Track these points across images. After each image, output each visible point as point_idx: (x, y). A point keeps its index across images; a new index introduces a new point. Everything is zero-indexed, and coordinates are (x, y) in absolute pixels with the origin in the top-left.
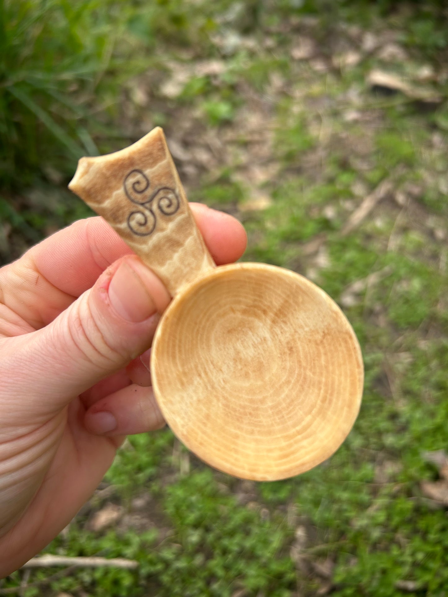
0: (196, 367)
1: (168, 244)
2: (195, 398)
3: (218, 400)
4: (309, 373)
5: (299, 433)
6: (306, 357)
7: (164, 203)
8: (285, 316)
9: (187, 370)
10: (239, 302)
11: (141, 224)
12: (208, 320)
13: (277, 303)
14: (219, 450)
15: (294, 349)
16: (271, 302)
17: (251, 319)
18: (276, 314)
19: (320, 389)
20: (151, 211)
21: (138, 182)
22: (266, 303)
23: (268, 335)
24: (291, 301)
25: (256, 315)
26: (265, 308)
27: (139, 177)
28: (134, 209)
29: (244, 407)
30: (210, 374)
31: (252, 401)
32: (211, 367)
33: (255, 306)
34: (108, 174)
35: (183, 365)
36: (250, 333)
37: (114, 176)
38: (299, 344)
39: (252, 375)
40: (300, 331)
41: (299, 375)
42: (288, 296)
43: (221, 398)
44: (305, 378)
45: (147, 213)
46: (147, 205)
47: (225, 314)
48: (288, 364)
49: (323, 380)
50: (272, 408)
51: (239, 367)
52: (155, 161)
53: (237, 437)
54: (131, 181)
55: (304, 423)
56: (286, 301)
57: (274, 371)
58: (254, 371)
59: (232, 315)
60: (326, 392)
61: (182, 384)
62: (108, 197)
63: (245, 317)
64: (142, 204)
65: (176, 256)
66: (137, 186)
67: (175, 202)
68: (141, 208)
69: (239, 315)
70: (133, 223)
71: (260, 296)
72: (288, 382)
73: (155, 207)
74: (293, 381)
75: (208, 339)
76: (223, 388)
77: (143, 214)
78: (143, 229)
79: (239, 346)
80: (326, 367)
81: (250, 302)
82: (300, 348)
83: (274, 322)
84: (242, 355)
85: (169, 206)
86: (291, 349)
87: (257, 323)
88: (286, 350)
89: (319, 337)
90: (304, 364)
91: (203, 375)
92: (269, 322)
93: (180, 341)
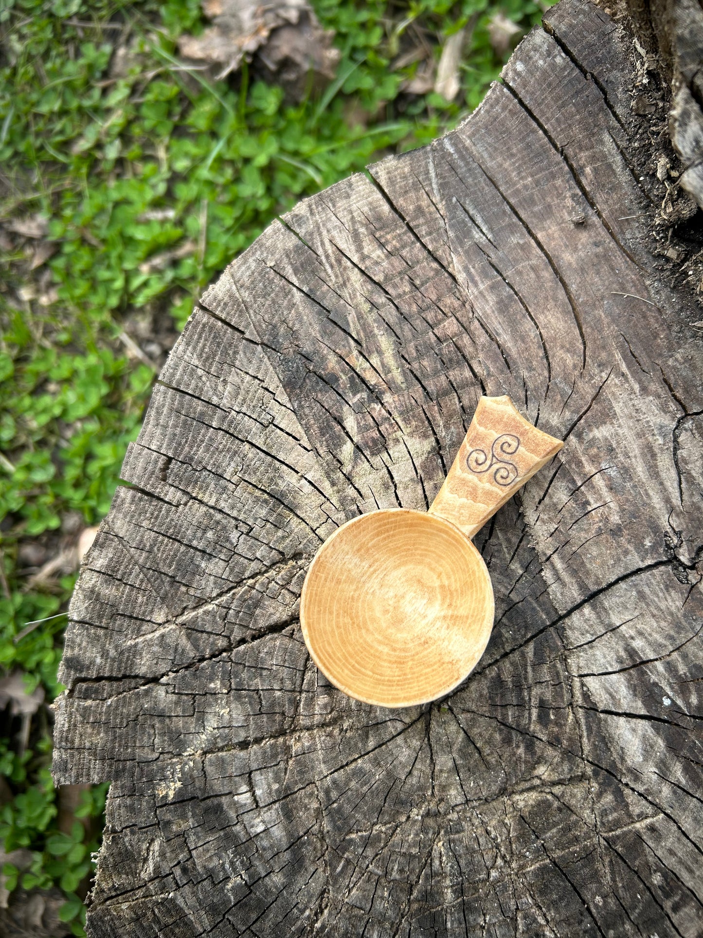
0: (376, 561)
1: (470, 489)
2: (350, 566)
3: (355, 590)
4: (410, 663)
5: (353, 666)
6: (424, 657)
7: (503, 473)
8: (454, 624)
9: (371, 551)
10: (449, 578)
11: (476, 461)
12: (421, 555)
13: (462, 612)
14: (316, 594)
15: (426, 646)
16: (461, 606)
17: (439, 597)
18: (452, 616)
19: (399, 676)
20: (491, 465)
21: (510, 445)
22: (458, 602)
23: (430, 618)
24: (469, 621)
25: (443, 600)
26: (454, 604)
27: (514, 444)
28: (486, 451)
29: (357, 617)
30: (375, 575)
31: (365, 623)
32: (381, 576)
33: (451, 594)
34: (505, 420)
35: (374, 546)
36: (425, 601)
37: (506, 425)
38: (434, 647)
39: (388, 616)
40: (446, 643)
41: (405, 657)
42: (472, 616)
43: (357, 592)
44: (404, 663)
45: (488, 463)
46: (494, 460)
47: (433, 569)
48: (411, 645)
49: (409, 676)
50: (365, 642)
51: (391, 603)
52: (533, 451)
53: (331, 613)
54: (509, 439)
55: (363, 670)
56: (467, 617)
57: (399, 636)
58: (392, 618)
59: (435, 577)
60: (398, 681)
61: (358, 550)
62: (486, 428)
63: (438, 590)
64: (493, 456)
65: (464, 500)
66: (506, 445)
67: (509, 481)
68: (490, 456)
69: (437, 583)
70: (474, 455)
71: (462, 594)
72: (394, 650)
73: (495, 467)
74: (397, 653)
75: (405, 563)
76: (367, 593)
77: (486, 459)
78: (473, 464)
79: (410, 595)
80: (421, 675)
81: (453, 588)
82: (429, 650)
83: (445, 617)
84: (402, 601)
85: (502, 477)
86: (426, 642)
87: (437, 603)
88: (423, 639)
89: (446, 659)
90: (416, 657)
91: (372, 569)
92: (443, 613)
93: (393, 535)
